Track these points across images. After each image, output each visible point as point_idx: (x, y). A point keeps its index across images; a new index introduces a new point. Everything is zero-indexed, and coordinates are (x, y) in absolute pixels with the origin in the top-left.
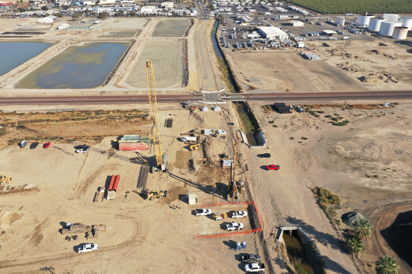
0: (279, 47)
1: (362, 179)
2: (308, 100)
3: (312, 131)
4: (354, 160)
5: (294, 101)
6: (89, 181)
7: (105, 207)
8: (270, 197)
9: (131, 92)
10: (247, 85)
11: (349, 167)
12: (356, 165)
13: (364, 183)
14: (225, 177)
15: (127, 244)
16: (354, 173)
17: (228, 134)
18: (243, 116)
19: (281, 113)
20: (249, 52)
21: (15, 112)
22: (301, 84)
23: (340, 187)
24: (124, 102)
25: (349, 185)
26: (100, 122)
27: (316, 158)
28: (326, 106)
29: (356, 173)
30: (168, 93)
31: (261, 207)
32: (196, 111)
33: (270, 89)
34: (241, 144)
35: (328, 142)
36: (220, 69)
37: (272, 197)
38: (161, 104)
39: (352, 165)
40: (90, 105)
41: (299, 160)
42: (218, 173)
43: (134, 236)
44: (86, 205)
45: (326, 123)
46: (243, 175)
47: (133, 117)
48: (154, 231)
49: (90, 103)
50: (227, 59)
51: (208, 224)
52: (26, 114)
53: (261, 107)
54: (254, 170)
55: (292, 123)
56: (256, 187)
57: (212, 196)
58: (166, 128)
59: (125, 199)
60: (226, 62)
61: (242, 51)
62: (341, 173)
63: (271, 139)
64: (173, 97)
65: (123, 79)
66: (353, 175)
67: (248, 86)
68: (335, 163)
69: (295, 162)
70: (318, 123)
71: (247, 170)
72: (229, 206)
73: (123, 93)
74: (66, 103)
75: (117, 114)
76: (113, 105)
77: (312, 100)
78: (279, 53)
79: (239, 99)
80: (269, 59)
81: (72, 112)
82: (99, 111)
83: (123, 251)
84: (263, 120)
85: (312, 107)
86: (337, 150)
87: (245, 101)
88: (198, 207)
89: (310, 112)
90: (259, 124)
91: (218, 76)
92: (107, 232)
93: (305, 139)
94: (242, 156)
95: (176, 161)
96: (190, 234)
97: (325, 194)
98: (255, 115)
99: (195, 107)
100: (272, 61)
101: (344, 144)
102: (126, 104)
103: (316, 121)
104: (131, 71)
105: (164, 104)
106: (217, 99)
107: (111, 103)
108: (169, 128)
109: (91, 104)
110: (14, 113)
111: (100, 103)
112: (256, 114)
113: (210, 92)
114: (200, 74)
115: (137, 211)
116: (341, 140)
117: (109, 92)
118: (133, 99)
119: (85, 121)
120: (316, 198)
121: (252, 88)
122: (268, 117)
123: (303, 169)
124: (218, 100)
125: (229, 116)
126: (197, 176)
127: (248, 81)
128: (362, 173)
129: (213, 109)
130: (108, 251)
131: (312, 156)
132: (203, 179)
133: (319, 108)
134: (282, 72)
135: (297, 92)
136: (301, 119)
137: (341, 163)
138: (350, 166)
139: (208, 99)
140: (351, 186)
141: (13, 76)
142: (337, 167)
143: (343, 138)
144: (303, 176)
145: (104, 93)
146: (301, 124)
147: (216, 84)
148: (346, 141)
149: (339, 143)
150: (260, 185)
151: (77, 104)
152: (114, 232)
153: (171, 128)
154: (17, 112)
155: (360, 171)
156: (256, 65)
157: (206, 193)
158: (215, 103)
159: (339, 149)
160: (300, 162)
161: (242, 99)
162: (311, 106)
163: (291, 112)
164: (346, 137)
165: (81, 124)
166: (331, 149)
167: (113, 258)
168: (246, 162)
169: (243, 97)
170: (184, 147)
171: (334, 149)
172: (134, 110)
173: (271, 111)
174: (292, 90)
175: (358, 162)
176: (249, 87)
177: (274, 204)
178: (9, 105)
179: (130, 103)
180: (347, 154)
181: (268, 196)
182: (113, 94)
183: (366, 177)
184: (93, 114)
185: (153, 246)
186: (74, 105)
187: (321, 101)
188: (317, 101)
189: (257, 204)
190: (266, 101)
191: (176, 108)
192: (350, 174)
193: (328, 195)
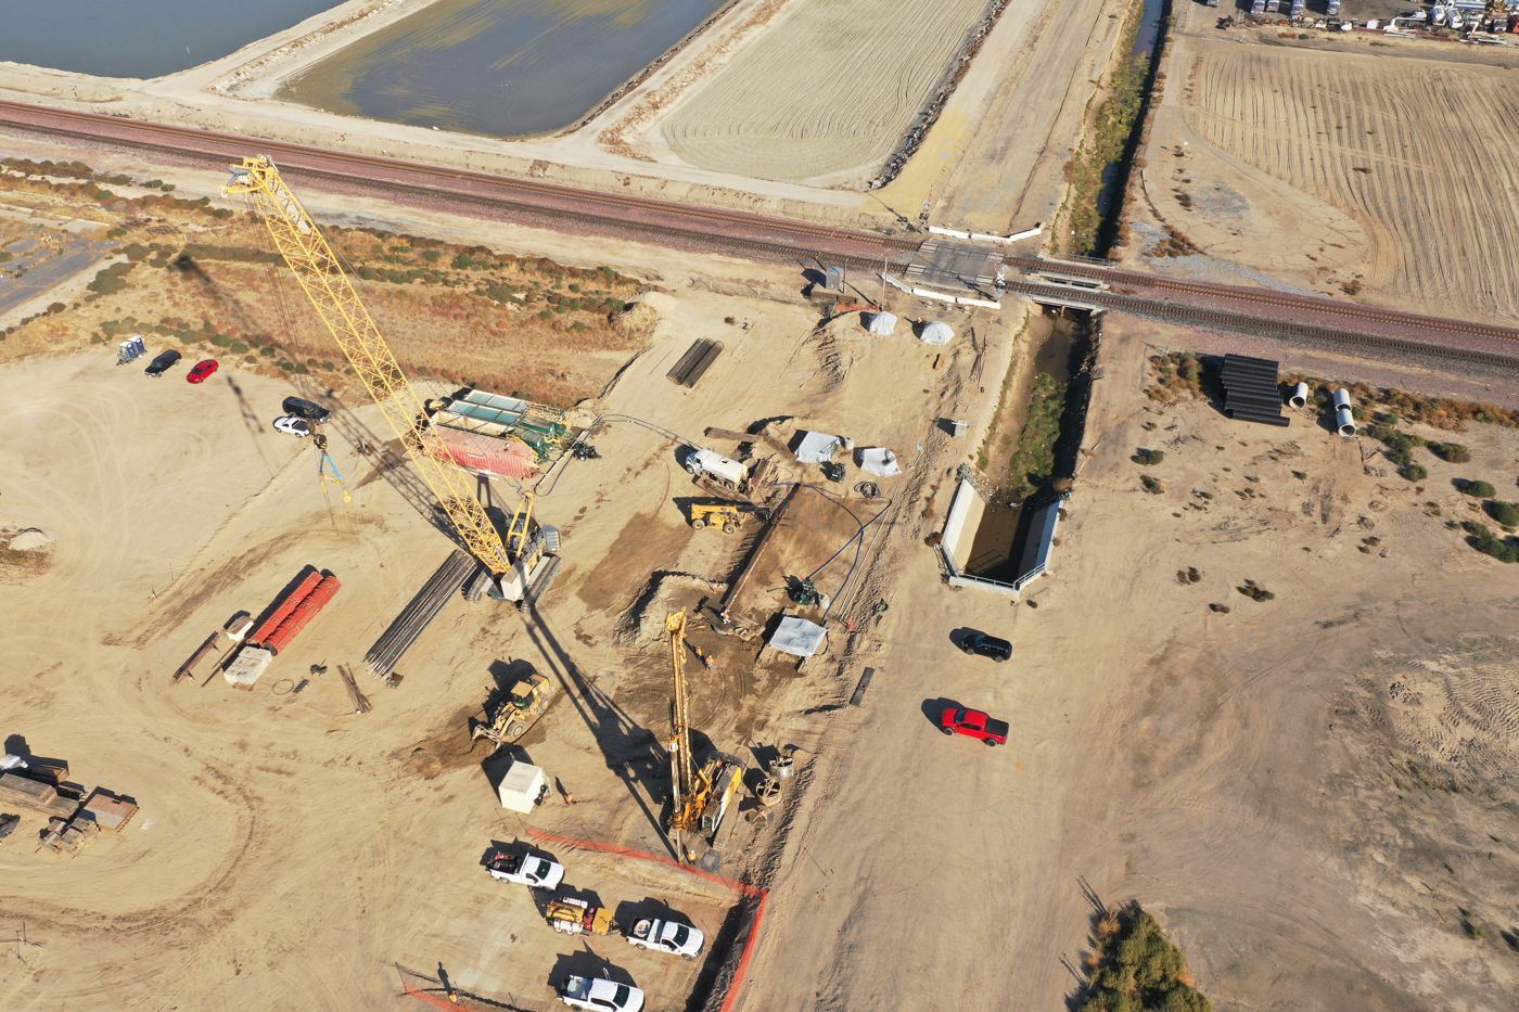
0: (1470, 28)
1: (1420, 934)
2: (1429, 366)
3: (1329, 553)
4: (1456, 797)
5: (1347, 359)
6: (232, 572)
7: (195, 718)
8: (861, 889)
9: (643, 182)
10: (1168, 222)
11: (1395, 831)
12: (1445, 831)
13: (1416, 969)
14: (738, 707)
15: (150, 923)
16: (1398, 881)
17: (902, 477)
18: (1040, 390)
19: (1229, 414)
20: (1302, 37)
21: (206, 200)
22: (1456, 258)
23: (1262, 947)
24: (588, 226)
25: (1323, 950)
26: (447, 301)
27: (1246, 725)
28: (1501, 422)
29: (1415, 882)
30: (789, 210)
31: (782, 935)
32: (844, 325)
33: (1267, 263)
34: (923, 546)
35: (1376, 643)
36: (1100, 116)
37: (866, 891)
38: (727, 259)
39: (1422, 823)
40: (462, 218)
41: (1148, 709)
42: (723, 678)
43: (196, 896)
44: (144, 684)
45: (1439, 521)
46: (822, 722)
47: (573, 305)
48: (288, 895)
49: (465, 206)
50: (1162, 68)
51: (513, 938)
52: (235, 217)
53: (1153, 359)
54: (886, 713)
55: (1252, 485)
56: (831, 812)
57: (623, 790)
58: (670, 384)
59: (289, 701)
60: (1149, 84)
61: (1267, 29)
62: (1321, 857)
63: (1082, 558)
64: (794, 236)
65: (662, 111)
66: (1388, 890)
67: (1167, 228)
68: (1330, 784)
69: (1120, 716)
70: (1395, 518)
71: (855, 701)
72: (660, 870)
73: (613, 181)
74: (386, 194)
75: (526, 279)
76: (543, 231)
77: (1447, 368)
78: (1449, 65)
79: (1074, 295)
80: (1377, 91)
81: (381, 235)
82: (472, 251)
83: (115, 953)
84: (1113, 438)
85: (1420, 409)
86: (1396, 704)
87: (1096, 310)
88: (527, 834)
89: (1387, 441)
90: (1080, 456)
91: (1060, 155)
92: (122, 840)
93: (1259, 594)
94: (880, 617)
95: (604, 562)
96: (404, 964)
97: (1144, 963)
98: (1098, 398)
99: (856, 301)
100: (1383, 107)
101: (1461, 676)
102: (592, 233)
103: (1388, 501)
104: (718, 75)
105: (739, 261)
106: (970, 279)
107: (542, 219)
108: (682, 388)
109: (468, 213)
110: (200, 205)
111: (501, 211)
112: (1105, 393)
113: (964, 236)
114: (984, 130)
115: (289, 774)
116: (1457, 649)
117: (563, 167)
118: (634, 215)
119: (399, 287)
120: (1088, 969)
121: (1177, 244)
122: (1150, 426)
123: (1131, 774)
124: (972, 286)
125: (966, 384)
126: (631, 669)
127: (1185, 201)
128: (1450, 895)
129: (919, 328)
130: (68, 929)
131: (1229, 708)
132: (645, 689)
133: (1457, 428)
134: (1397, 177)
135: (1405, 305)
136: (1310, 474)
137: (1363, 793)
138: (1405, 833)
139: (933, 274)
140: (1325, 961)
141: (297, 43)
142: (1323, 812)
143: (1475, 642)
144: (1102, 817)
145: (545, 170)
146: (1295, 506)
147: (1021, 199)
148: (1489, 660)
149: (1433, 666)
150: (859, 805)
151: (420, 205)
152: (146, 848)
153: (689, 391)
154: (211, 204)
155: (1444, 875)
156: (1283, 118)
157: (610, 766)
158: (950, 299)
159: (1416, 701)
160: (1146, 724)
161: (1089, 298)
162: (1417, 406)
163: (1285, 422)
164: (1498, 641)
165: (379, 296)
166: (1363, 693)
167: (60, 972)
168: (877, 659)
169: (1103, 287)
170: (675, 500)
171: (1381, 694)
172: (601, 269)
173: (1186, 393)
174: (1381, 290)
175: (1467, 814)
176: (1167, 236)
177: (851, 938)
178: (207, 169)
179: (606, 235)
180: (1436, 745)
181: (852, 879)
182: (577, 177)
183: (1451, 930)
184: (444, 264)
185: (232, 970)
186: (408, 204)
187: (1500, 382)
188: (1474, 381)
189: (771, 911)
190: (1200, 328)
191: (777, 289)
192: (1368, 879)
193: (1157, 975)
